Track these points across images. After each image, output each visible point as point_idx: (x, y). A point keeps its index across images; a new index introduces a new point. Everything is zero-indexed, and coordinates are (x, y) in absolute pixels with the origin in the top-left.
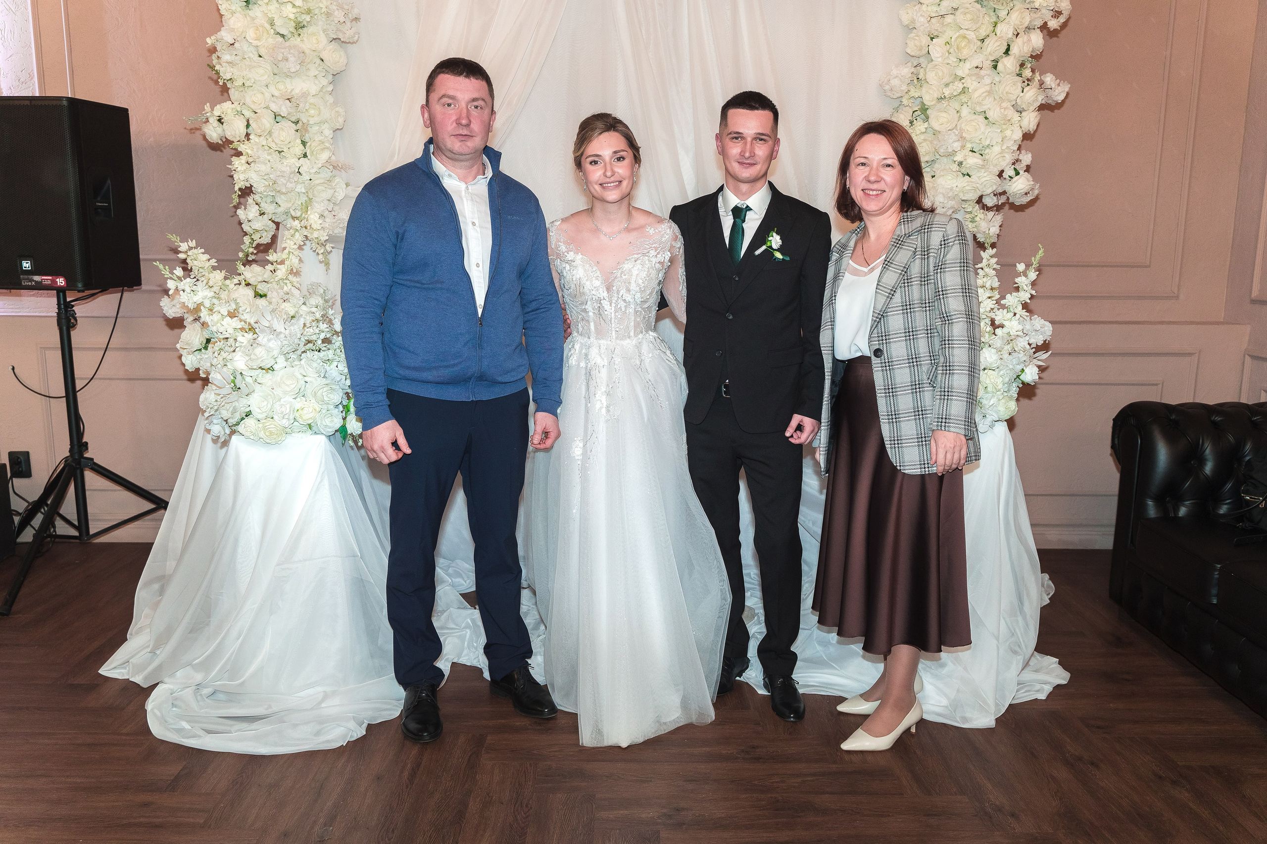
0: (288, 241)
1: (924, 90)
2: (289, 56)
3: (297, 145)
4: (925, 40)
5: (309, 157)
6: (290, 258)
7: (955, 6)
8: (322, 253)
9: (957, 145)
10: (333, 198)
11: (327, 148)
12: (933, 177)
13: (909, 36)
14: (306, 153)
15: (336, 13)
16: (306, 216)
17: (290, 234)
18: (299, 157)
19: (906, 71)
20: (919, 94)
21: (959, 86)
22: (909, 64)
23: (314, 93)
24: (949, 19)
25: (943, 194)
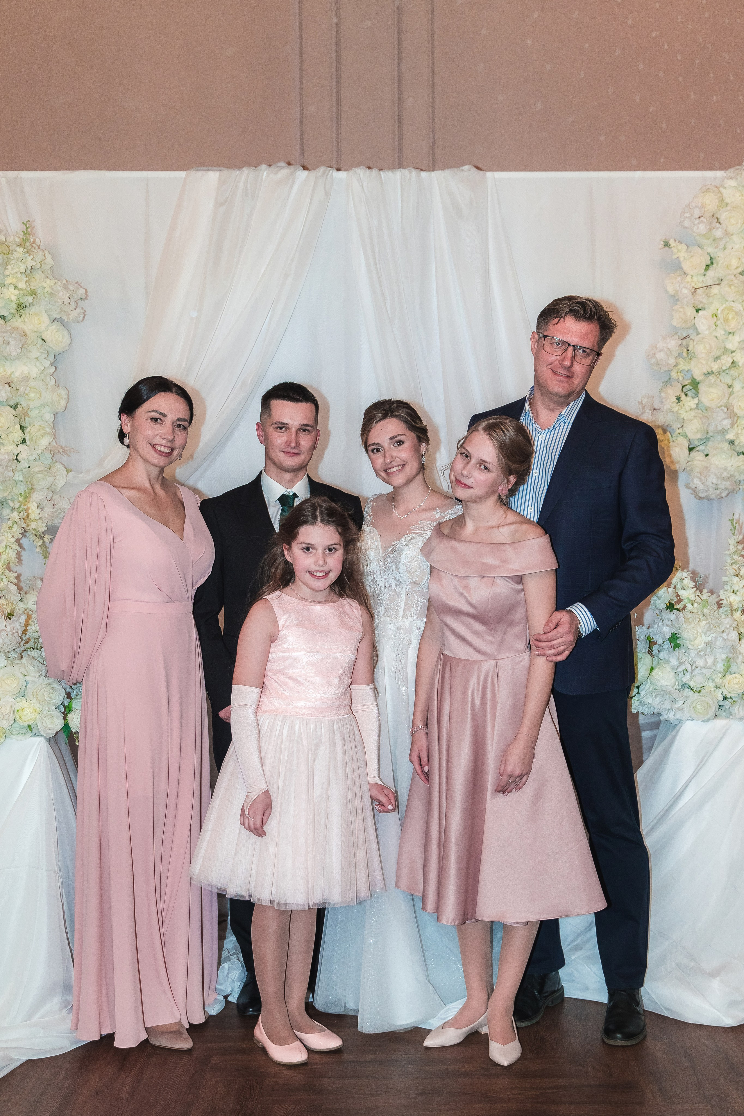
0: (6, 534)
1: (693, 363)
2: (10, 340)
3: (15, 431)
4: (690, 312)
5: (28, 443)
6: (7, 551)
7: (721, 276)
8: (40, 546)
9: (726, 423)
10: (53, 486)
11: (48, 433)
12: (707, 455)
13: (674, 308)
14: (24, 439)
15: (61, 294)
16: (25, 507)
17: (8, 526)
18: (17, 443)
19: (673, 343)
20: (689, 368)
21: (727, 361)
22: (676, 337)
23: (35, 376)
24: (715, 290)
25: (716, 474)
